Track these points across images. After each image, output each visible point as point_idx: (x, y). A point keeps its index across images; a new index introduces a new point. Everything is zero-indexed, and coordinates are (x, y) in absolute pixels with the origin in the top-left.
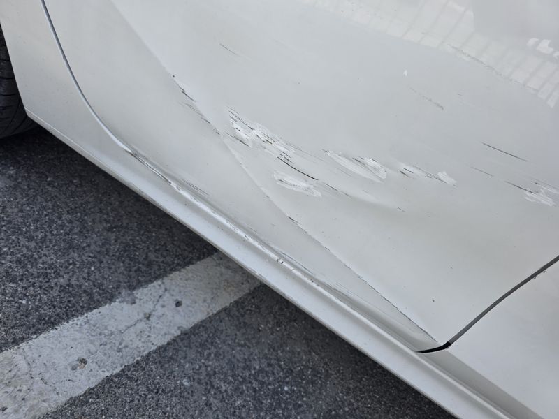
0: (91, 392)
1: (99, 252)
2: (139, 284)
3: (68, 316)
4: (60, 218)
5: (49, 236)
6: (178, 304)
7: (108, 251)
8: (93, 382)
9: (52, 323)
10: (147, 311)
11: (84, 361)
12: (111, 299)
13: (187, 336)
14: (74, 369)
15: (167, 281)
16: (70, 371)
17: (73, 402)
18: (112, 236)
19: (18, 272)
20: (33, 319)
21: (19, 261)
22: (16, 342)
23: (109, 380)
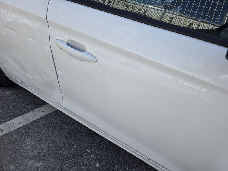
0: (21, 127)
1: (29, 103)
2: (36, 108)
3: (20, 115)
4: (22, 98)
5: (19, 101)
6: (43, 111)
7: (31, 103)
8: (21, 126)
9: (16, 117)
10: (36, 113)
11: (21, 123)
12: (29, 112)
13: (43, 117)
14: (18, 124)
15: (42, 107)
16: (17, 124)
17: (17, 129)
18: (32, 100)
19: (11, 109)
20: (13, 116)
21: (12, 107)
22: (9, 120)
23: (25, 125)
